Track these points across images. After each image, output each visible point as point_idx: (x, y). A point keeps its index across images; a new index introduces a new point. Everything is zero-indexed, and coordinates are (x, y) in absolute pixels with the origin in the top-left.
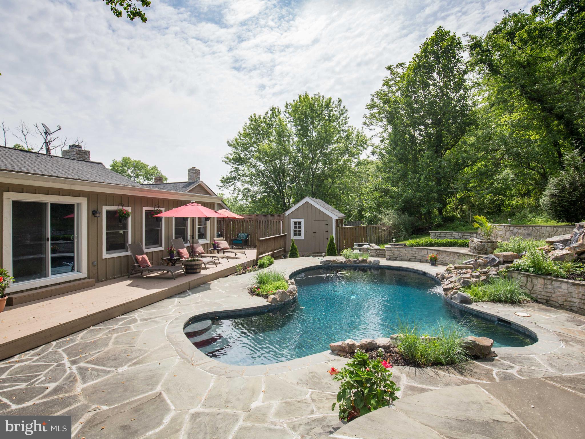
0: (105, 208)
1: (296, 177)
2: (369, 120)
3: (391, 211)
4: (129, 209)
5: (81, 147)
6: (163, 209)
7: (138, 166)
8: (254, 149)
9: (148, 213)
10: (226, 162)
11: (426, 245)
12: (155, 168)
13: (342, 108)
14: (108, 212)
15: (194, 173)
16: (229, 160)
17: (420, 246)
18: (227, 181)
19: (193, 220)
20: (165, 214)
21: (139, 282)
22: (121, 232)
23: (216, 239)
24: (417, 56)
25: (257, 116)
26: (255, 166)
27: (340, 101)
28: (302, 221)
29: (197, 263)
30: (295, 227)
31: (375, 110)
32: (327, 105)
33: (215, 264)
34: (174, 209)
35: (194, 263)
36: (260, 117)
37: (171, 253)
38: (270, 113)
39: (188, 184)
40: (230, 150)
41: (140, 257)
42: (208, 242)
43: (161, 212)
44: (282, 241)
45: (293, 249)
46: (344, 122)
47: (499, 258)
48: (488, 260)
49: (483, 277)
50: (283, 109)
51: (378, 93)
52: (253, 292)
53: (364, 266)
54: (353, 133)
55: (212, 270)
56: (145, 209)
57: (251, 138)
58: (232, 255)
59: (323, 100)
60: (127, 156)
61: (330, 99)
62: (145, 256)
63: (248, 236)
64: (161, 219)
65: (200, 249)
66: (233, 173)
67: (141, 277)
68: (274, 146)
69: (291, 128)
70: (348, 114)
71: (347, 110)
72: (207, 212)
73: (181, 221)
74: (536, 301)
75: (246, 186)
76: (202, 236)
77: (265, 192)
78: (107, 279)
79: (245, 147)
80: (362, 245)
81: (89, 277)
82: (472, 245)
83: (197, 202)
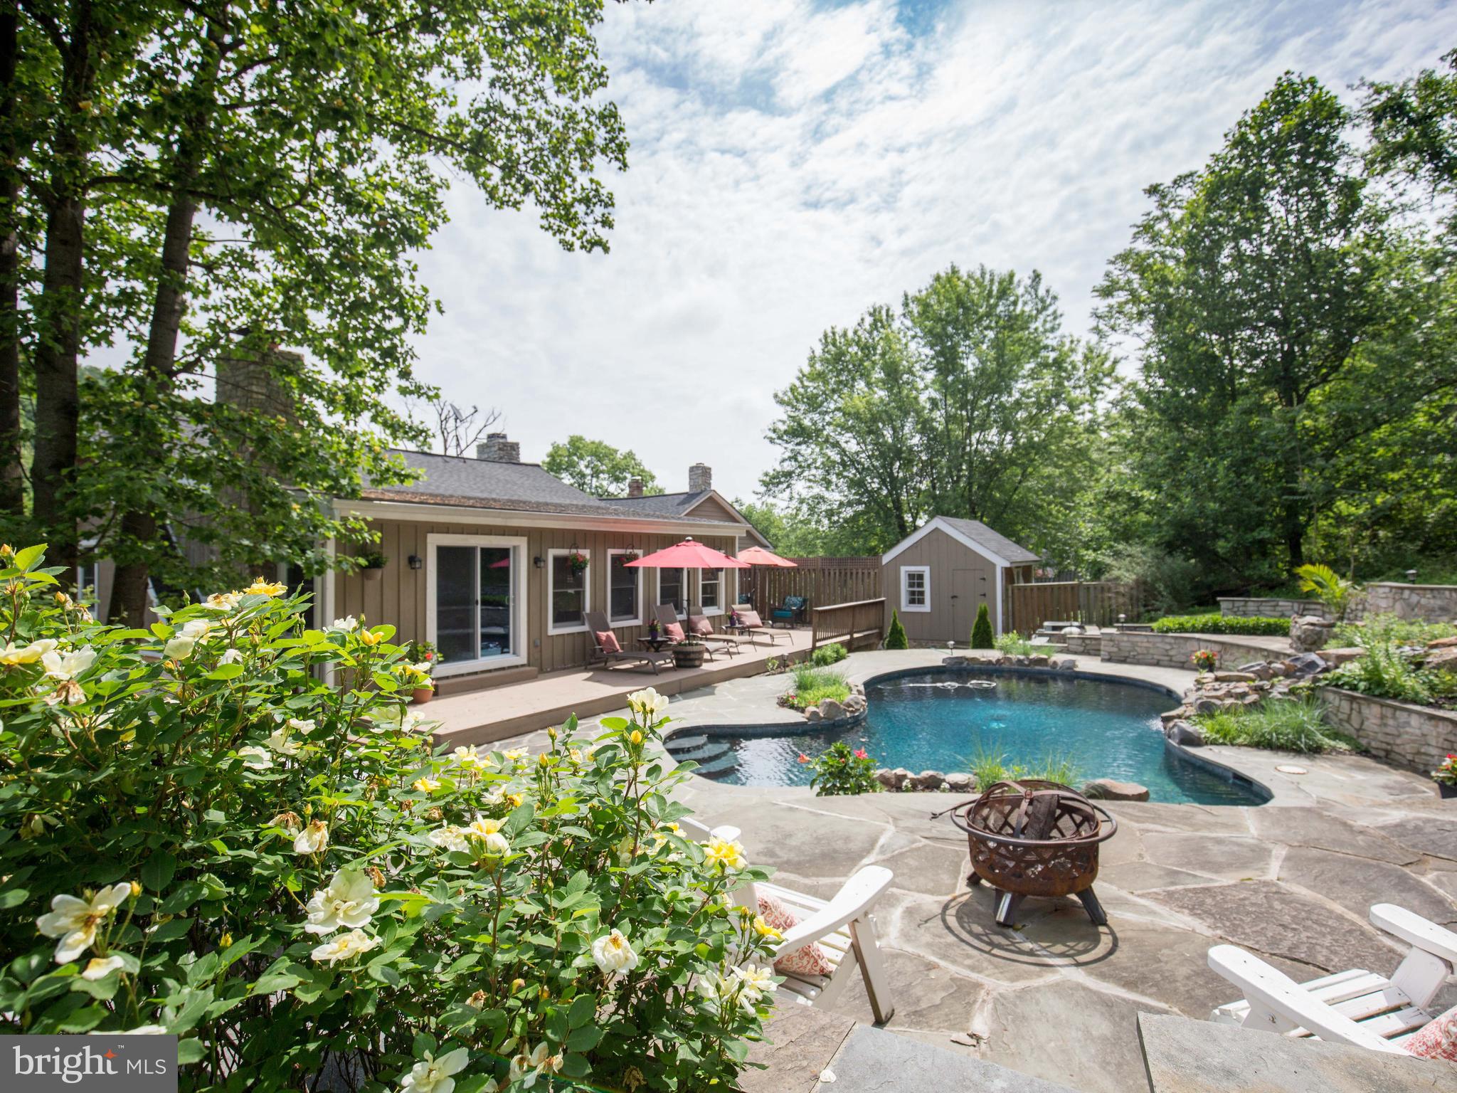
0: (552, 553)
1: (930, 464)
2: (1103, 322)
3: (1135, 550)
4: (586, 553)
5: (504, 437)
6: (640, 552)
7: (600, 453)
8: (832, 406)
9: (617, 560)
10: (772, 441)
11: (1203, 631)
12: (630, 455)
13: (1041, 292)
14: (557, 560)
15: (701, 474)
16: (778, 436)
17: (1186, 631)
18: (774, 481)
19: (692, 572)
20: (643, 562)
21: (600, 675)
22: (571, 591)
23: (736, 607)
24: (1216, 158)
25: (839, 331)
26: (836, 445)
27: (1037, 277)
28: (926, 570)
29: (695, 649)
30: (911, 585)
31: (1121, 296)
32: (1005, 291)
33: (729, 653)
34: (660, 552)
35: (689, 649)
36: (845, 335)
37: (653, 630)
38: (869, 320)
39: (689, 497)
40: (781, 413)
41: (603, 635)
42: (722, 612)
43: (635, 557)
44: (872, 615)
45: (896, 632)
46: (1048, 326)
47: (1326, 660)
48: (1299, 665)
49: (1253, 697)
50: (898, 310)
51: (1124, 257)
52: (784, 703)
53: (1041, 673)
54: (1072, 350)
55: (722, 663)
56: (611, 552)
57: (826, 382)
58: (766, 639)
59: (992, 281)
60: (577, 433)
61: (1011, 276)
62: (611, 634)
63: (805, 601)
64: (636, 569)
65: (704, 625)
66: (786, 464)
67: (605, 669)
68: (881, 394)
69: (919, 350)
70: (1060, 306)
71: (1055, 298)
72: (714, 558)
73: (672, 576)
74: (1365, 752)
75: (818, 490)
76: (710, 600)
77: (859, 502)
78: (553, 670)
79: (813, 404)
80: (1060, 628)
81: (529, 664)
82: (1295, 632)
83: (697, 539)
